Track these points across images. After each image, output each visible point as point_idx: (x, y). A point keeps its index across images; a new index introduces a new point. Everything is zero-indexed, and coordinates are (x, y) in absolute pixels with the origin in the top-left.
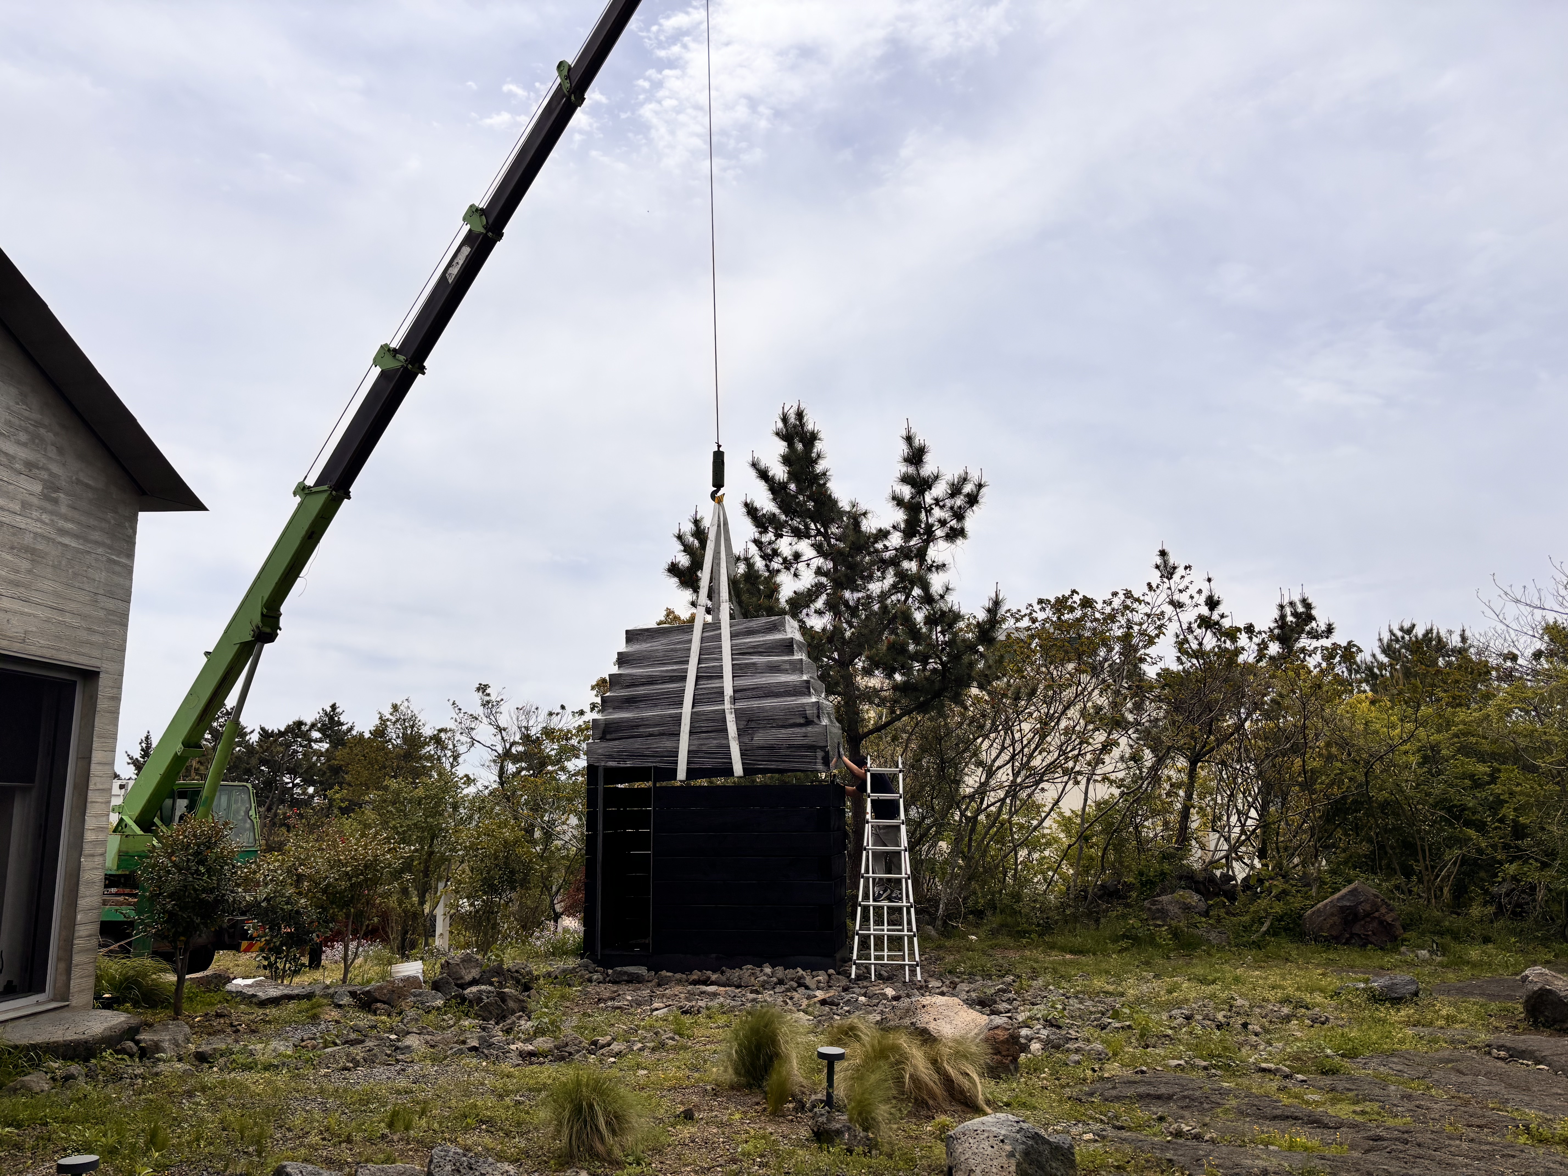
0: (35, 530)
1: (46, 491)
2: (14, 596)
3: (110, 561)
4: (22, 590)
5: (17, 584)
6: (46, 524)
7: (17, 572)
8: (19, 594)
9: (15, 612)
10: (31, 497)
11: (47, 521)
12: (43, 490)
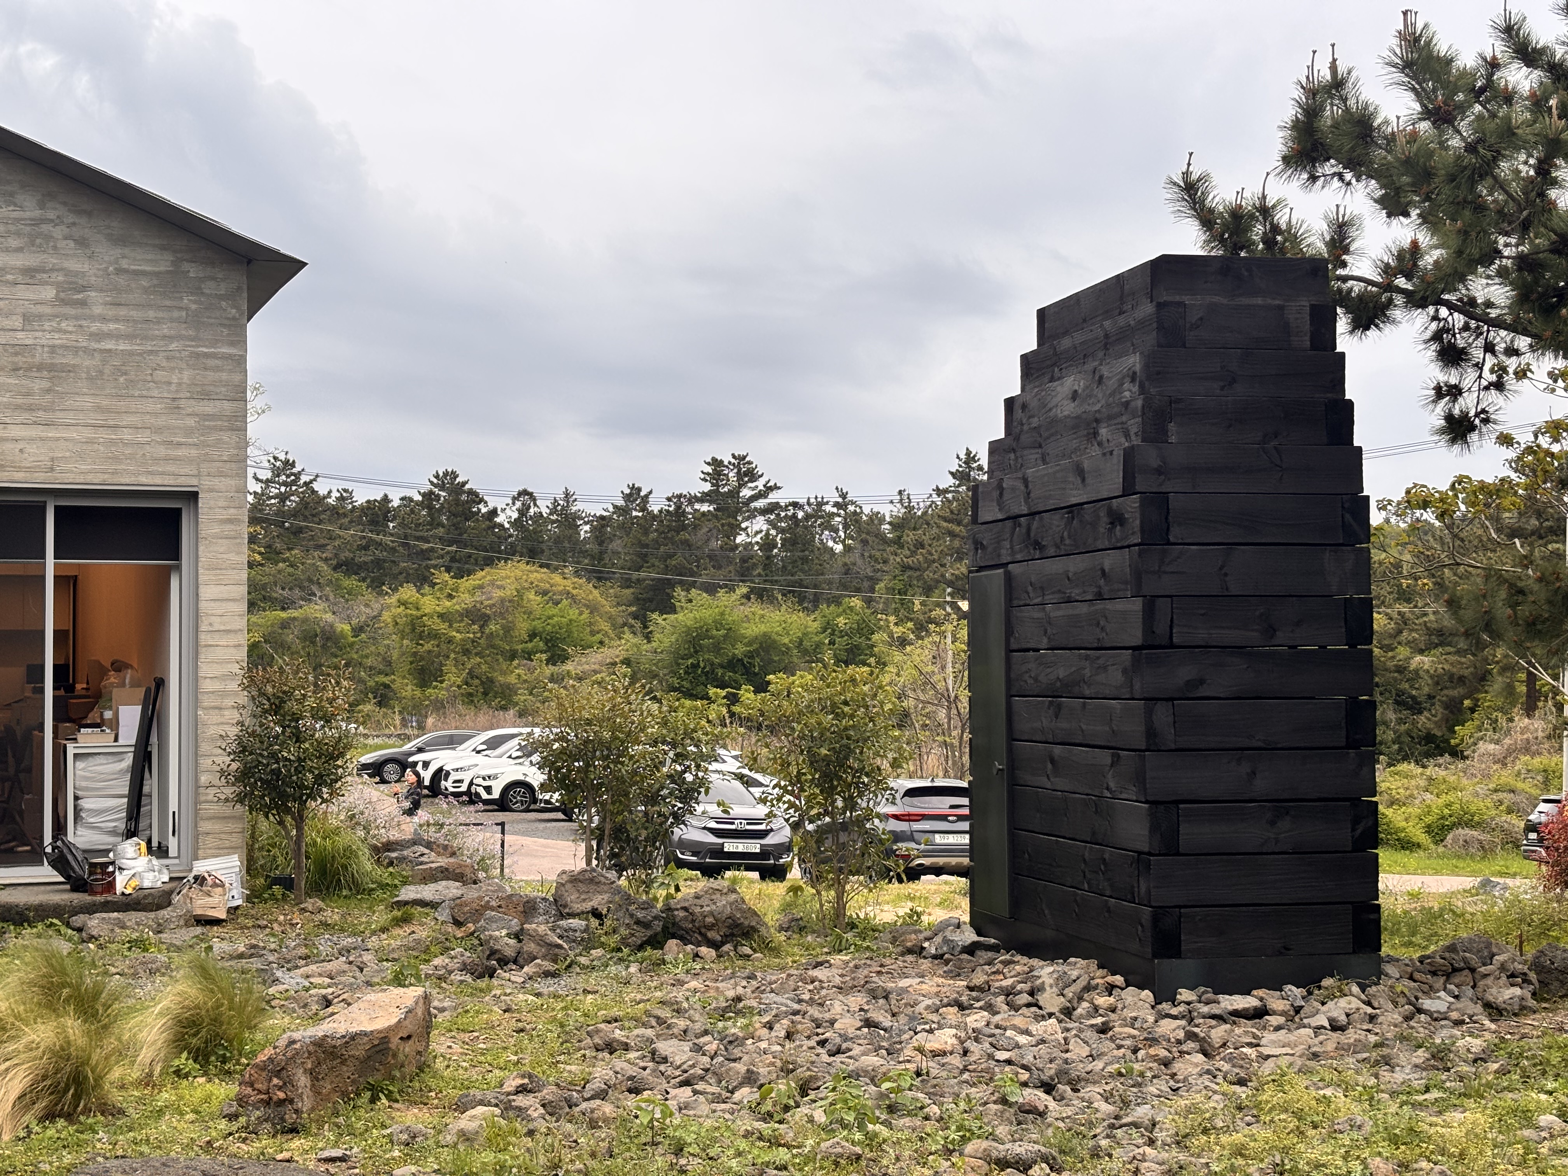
0: (51, 343)
1: (62, 295)
2: (25, 421)
3: (198, 355)
4: (40, 413)
5: (30, 409)
6: (71, 333)
7: (28, 394)
8: (34, 419)
9: (32, 440)
10: (38, 306)
11: (70, 329)
12: (57, 295)
